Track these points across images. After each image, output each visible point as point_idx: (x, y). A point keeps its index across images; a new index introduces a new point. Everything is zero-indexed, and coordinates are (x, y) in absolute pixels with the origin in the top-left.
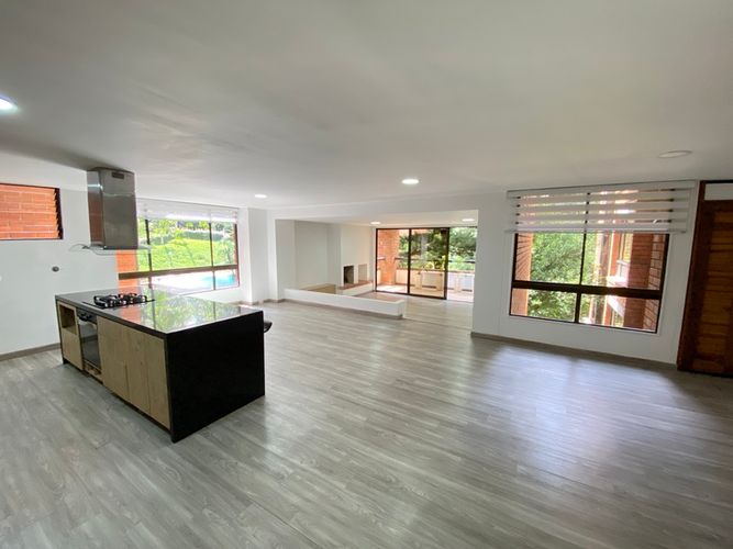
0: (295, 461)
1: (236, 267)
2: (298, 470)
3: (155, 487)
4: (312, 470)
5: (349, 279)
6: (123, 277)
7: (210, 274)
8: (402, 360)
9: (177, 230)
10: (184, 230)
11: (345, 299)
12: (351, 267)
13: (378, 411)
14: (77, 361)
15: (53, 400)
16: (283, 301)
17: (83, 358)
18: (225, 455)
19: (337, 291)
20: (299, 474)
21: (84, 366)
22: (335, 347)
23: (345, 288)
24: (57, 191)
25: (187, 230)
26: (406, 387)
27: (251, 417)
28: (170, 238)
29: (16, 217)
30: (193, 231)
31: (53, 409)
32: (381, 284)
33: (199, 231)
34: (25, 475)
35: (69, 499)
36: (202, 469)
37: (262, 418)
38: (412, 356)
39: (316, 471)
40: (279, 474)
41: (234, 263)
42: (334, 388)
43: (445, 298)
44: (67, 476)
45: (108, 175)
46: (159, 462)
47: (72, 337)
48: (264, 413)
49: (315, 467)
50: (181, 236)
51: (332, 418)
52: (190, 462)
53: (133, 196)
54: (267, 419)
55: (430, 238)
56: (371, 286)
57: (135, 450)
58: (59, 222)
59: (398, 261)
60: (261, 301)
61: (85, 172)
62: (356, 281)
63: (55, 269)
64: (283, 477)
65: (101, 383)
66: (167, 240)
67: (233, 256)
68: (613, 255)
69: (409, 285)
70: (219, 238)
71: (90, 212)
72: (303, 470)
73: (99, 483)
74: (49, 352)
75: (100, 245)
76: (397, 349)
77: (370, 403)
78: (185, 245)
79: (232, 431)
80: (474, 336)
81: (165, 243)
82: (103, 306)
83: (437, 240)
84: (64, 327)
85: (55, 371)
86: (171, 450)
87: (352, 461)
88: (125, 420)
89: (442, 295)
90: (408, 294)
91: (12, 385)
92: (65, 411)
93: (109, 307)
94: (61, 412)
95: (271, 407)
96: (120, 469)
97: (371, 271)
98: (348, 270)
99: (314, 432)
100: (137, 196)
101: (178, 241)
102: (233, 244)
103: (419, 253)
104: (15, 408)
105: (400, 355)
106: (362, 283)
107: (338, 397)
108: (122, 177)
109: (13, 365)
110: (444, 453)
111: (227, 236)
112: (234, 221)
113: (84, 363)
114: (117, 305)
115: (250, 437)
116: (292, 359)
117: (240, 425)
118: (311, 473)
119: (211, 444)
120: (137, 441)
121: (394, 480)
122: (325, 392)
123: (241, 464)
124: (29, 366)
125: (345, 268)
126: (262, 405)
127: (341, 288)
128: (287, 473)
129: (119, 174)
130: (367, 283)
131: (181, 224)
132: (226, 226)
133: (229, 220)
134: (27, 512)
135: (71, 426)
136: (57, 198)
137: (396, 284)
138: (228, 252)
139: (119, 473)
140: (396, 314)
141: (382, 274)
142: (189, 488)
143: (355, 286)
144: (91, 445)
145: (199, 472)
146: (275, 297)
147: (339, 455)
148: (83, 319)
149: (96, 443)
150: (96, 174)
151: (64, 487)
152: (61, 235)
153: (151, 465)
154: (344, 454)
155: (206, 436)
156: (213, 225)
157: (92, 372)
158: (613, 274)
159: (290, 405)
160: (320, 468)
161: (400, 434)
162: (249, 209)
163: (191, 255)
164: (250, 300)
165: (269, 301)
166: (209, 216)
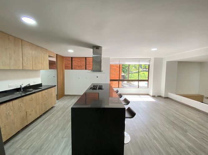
1: (148, 81)
16: (167, 98)
45: (95, 49)
60: (156, 96)
63: (97, 77)
78: (144, 74)
101: (142, 72)
112: (148, 63)
133: (146, 63)
146: (163, 95)
162: (154, 58)
163: (145, 76)
164: (151, 94)
165: (160, 96)
166: (139, 62)
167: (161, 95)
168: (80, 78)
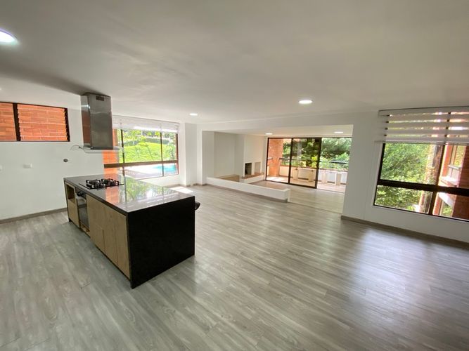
0: (218, 315)
1: (177, 162)
2: (219, 322)
3: (117, 324)
4: (230, 324)
5: (248, 172)
6: (107, 166)
7: (161, 165)
8: (291, 235)
9: (141, 137)
10: (146, 137)
11: (245, 186)
12: (251, 164)
13: (278, 277)
14: (76, 221)
15: (60, 247)
16: (206, 185)
17: (80, 220)
18: (167, 303)
19: (240, 179)
20: (221, 327)
21: (80, 225)
22: (241, 221)
23: (245, 178)
24: (66, 110)
25: (148, 137)
26: (297, 258)
27: (185, 272)
28: (138, 142)
29: (45, 126)
30: (151, 137)
31: (59, 255)
32: (269, 176)
33: (155, 138)
34: (33, 305)
35: (59, 329)
36: (151, 313)
37: (192, 274)
38: (298, 232)
39: (233, 326)
40: (205, 325)
41: (176, 159)
42: (243, 253)
43: (315, 188)
44: (60, 309)
45: (94, 99)
46: (122, 303)
47: (73, 205)
48: (194, 270)
49: (232, 322)
50: (145, 140)
51: (243, 279)
52: (143, 307)
53: (110, 113)
54: (196, 274)
55: (304, 145)
56: (262, 177)
57: (106, 291)
58: (68, 131)
59: (281, 160)
60: (192, 185)
61: (80, 96)
62: (253, 173)
63: (65, 161)
64: (208, 329)
65: (89, 237)
66: (136, 143)
67: (175, 154)
68: (446, 161)
69: (289, 177)
70: (167, 142)
71: (83, 124)
72: (224, 324)
73: (80, 317)
74: (62, 213)
75: (88, 146)
76: (286, 226)
77: (270, 268)
78: (147, 146)
79: (172, 283)
80: (343, 218)
81: (135, 144)
82: (91, 188)
83: (310, 146)
84: (69, 199)
85: (63, 226)
86: (130, 294)
87: (261, 320)
88: (102, 267)
89: (314, 186)
90: (289, 183)
91: (36, 235)
92: (66, 257)
93: (95, 188)
94: (63, 256)
95: (200, 266)
96: (95, 306)
97: (263, 167)
98: (248, 166)
99: (230, 289)
100: (113, 114)
101: (143, 143)
102: (175, 146)
103: (296, 155)
104: (35, 252)
105: (290, 231)
106: (257, 174)
107: (246, 261)
108: (103, 99)
109: (39, 221)
110: (334, 320)
111: (171, 141)
112: (176, 131)
113: (80, 223)
114: (99, 187)
115: (184, 289)
116: (213, 228)
117: (177, 278)
118: (229, 326)
119: (158, 293)
120: (108, 285)
121: (296, 342)
122: (236, 256)
123: (177, 312)
124: (48, 222)
125: (246, 164)
126: (192, 263)
127: (243, 178)
128: (211, 324)
129: (101, 97)
130: (260, 174)
131: (145, 133)
132: (171, 135)
133: (173, 131)
134: (30, 337)
135: (68, 267)
136: (66, 115)
137: (280, 176)
138: (172, 151)
139: (93, 310)
140: (284, 199)
141: (270, 169)
142: (141, 329)
143: (252, 176)
144: (78, 284)
145: (148, 315)
146: (201, 182)
147: (249, 313)
148: (79, 195)
149: (82, 284)
150: (85, 97)
151: (57, 317)
152: (69, 139)
153: (116, 306)
154: (253, 312)
155: (154, 285)
156: (163, 134)
157: (85, 230)
158: (445, 175)
159: (212, 265)
160: (236, 323)
161: (295, 298)
162: (186, 124)
163: (150, 152)
164: (185, 183)
165: (197, 185)
166: (161, 128)
167: (198, 183)
168: (31, 166)
